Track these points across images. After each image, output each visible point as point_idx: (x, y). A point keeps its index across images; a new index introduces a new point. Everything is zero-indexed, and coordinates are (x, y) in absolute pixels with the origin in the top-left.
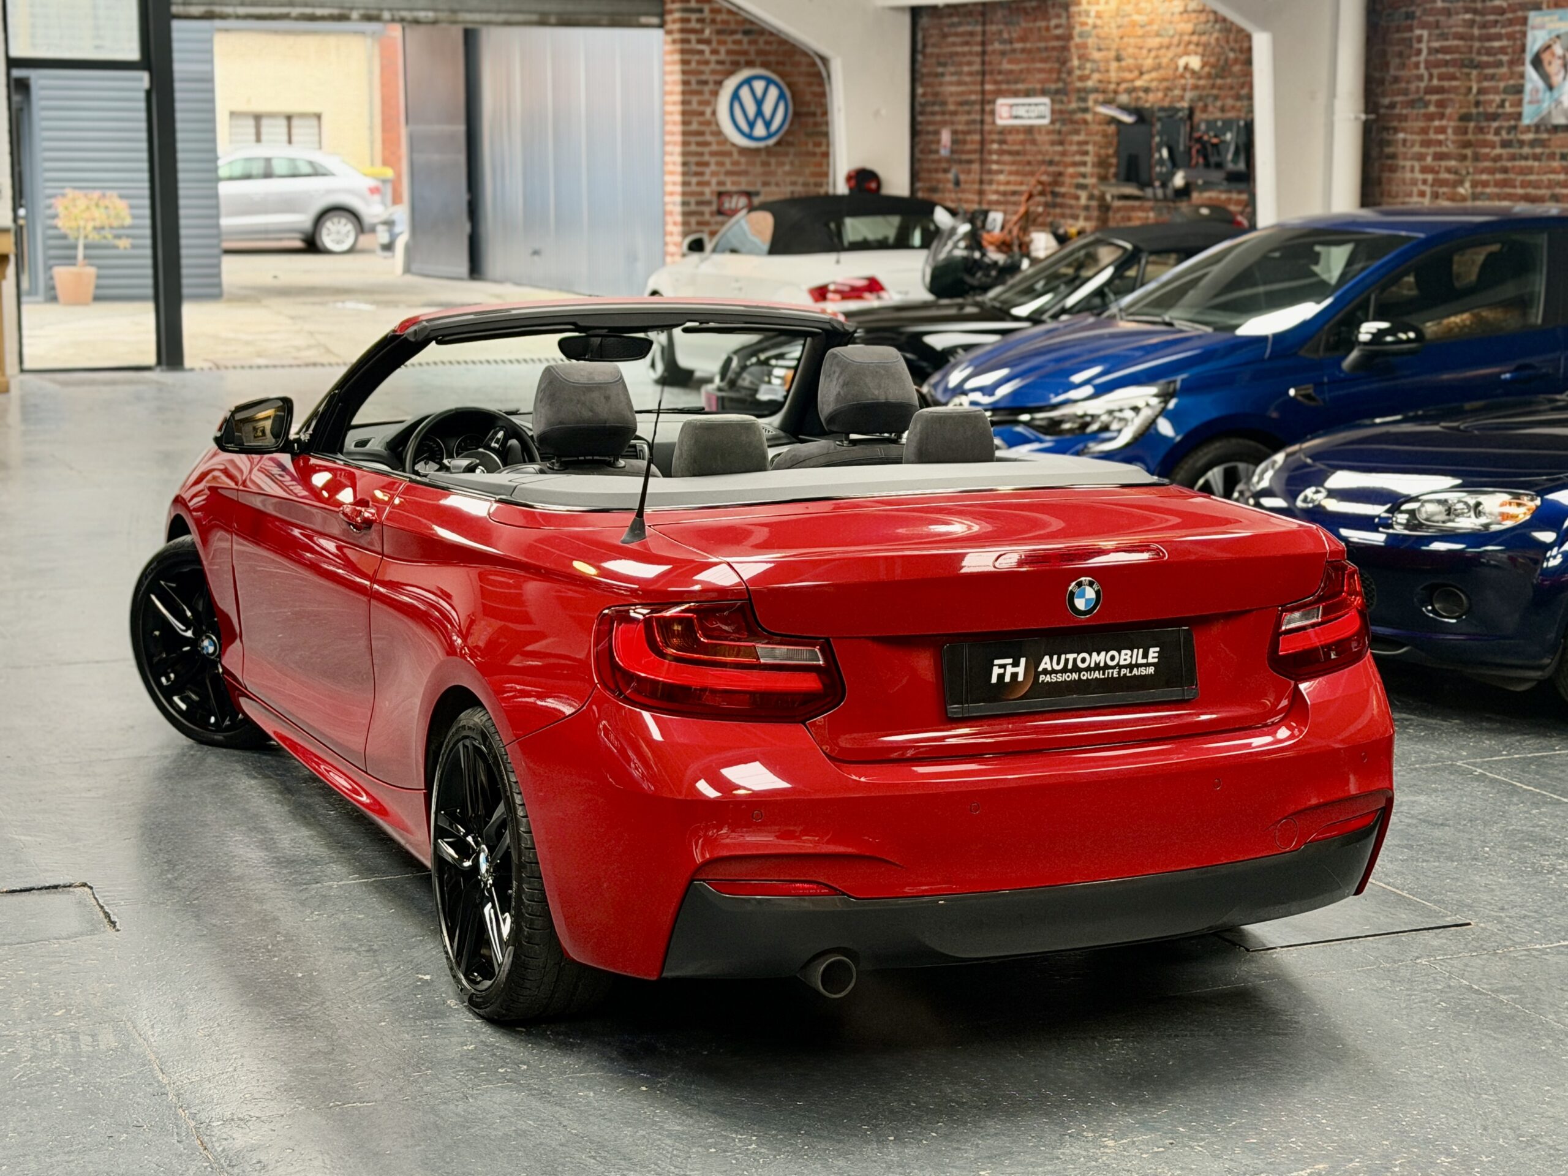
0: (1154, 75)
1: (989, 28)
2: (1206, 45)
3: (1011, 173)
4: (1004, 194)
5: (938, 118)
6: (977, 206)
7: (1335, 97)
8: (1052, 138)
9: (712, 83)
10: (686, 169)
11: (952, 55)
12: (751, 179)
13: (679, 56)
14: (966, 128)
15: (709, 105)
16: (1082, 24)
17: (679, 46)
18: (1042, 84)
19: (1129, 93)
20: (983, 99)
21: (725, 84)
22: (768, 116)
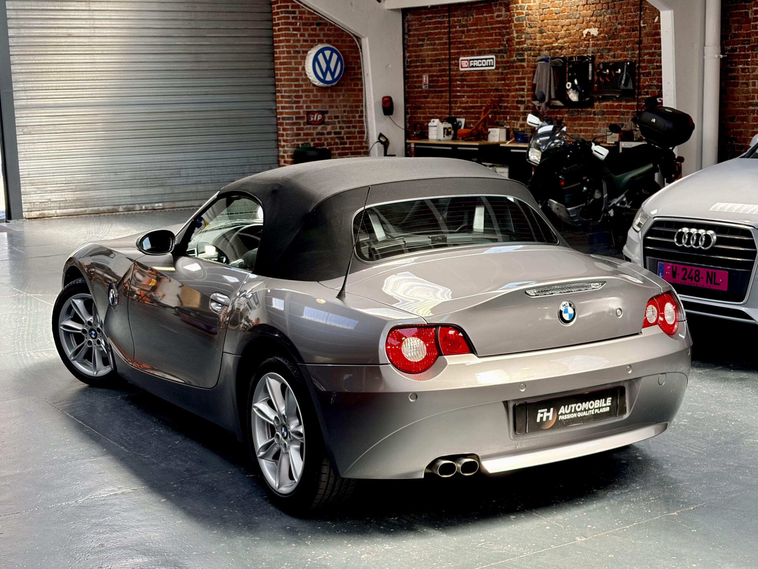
0: (566, 39)
1: (451, 19)
2: (600, 22)
3: (469, 97)
4: (464, 108)
5: (420, 69)
6: (448, 116)
7: (705, 45)
8: (497, 77)
9: (301, 52)
10: (290, 100)
11: (427, 35)
12: (323, 104)
13: (284, 38)
14: (439, 73)
15: (301, 64)
16: (518, 14)
17: (284, 32)
18: (489, 47)
19: (549, 50)
20: (450, 58)
21: (309, 52)
22: (333, 70)
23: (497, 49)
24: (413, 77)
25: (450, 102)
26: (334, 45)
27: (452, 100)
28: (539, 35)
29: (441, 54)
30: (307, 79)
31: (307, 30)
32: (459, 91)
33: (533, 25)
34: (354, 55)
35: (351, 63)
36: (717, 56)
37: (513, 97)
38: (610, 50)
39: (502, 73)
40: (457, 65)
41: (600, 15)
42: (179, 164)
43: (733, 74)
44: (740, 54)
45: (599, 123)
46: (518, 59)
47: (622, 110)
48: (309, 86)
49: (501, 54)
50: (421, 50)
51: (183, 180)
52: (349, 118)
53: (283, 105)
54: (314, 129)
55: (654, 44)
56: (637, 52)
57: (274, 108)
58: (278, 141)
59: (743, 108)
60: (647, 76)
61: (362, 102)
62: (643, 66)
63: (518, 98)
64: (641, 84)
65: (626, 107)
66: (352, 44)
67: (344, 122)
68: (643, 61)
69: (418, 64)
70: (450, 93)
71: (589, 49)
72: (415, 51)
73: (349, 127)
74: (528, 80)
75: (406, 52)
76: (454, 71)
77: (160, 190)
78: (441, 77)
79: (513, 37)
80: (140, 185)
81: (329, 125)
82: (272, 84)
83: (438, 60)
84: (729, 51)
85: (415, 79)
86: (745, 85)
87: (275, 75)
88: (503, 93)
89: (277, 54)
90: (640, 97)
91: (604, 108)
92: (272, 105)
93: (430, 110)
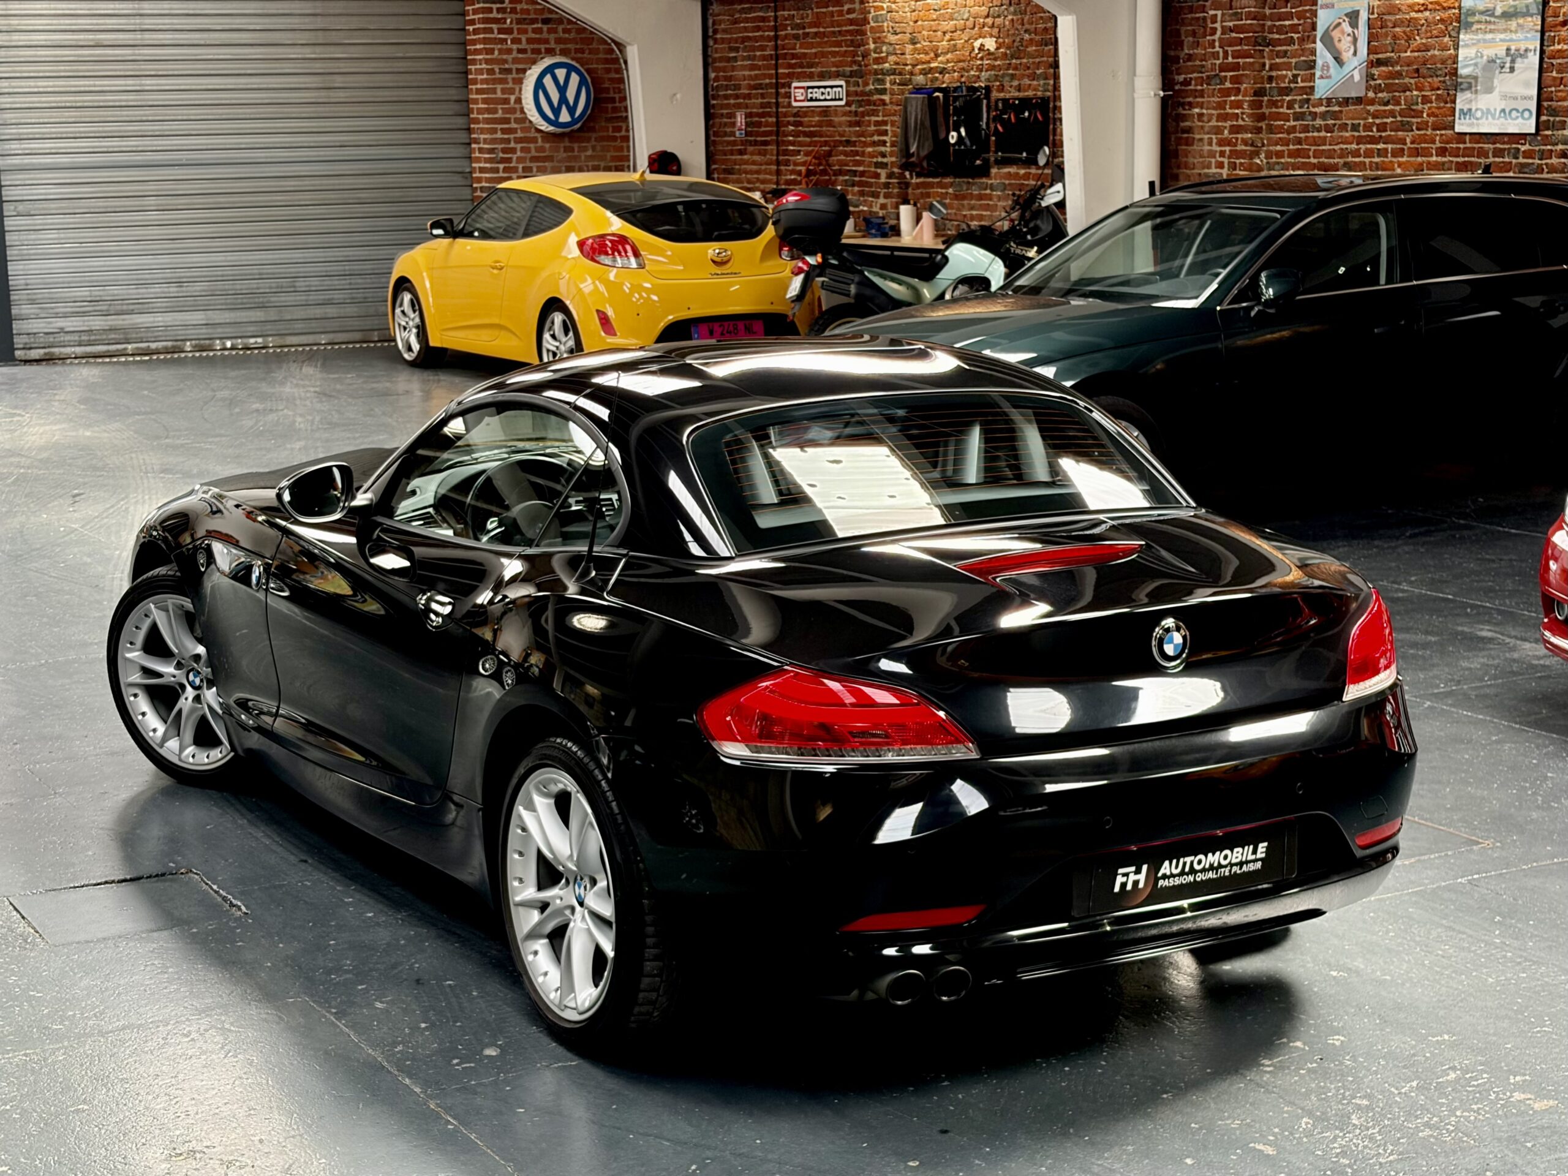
1: (779, 14)
2: (999, 27)
3: (807, 154)
5: (732, 101)
6: (774, 186)
7: (1135, 75)
8: (849, 119)
9: (514, 71)
10: (494, 155)
11: (744, 40)
12: (556, 164)
13: (482, 46)
14: (761, 110)
15: (513, 94)
16: (877, 8)
17: (482, 36)
18: (837, 67)
19: (925, 74)
20: (777, 83)
21: (528, 72)
22: (571, 102)
23: (848, 69)
24: (722, 115)
26: (573, 59)
27: (781, 158)
28: (909, 48)
29: (765, 76)
30: (525, 119)
31: (525, 32)
32: (792, 143)
33: (898, 30)
34: (613, 76)
35: (607, 90)
36: (1152, 93)
37: (872, 156)
38: (1013, 77)
39: (856, 113)
40: (788, 95)
41: (999, 16)
43: (1187, 124)
44: (1196, 90)
45: (1000, 204)
46: (877, 89)
48: (529, 131)
49: (854, 79)
50: (733, 66)
51: (300, 298)
53: (482, 165)
56: (1052, 82)
57: (468, 170)
61: (629, 160)
63: (877, 156)
64: (1058, 137)
66: (608, 57)
69: (730, 92)
70: (778, 146)
71: (983, 74)
72: (724, 70)
74: (892, 125)
75: (710, 70)
76: (783, 107)
77: (259, 315)
78: (763, 117)
79: (869, 49)
80: (222, 304)
82: (465, 127)
83: (760, 86)
84: (1182, 84)
85: (725, 120)
86: (1201, 144)
87: (471, 111)
88: (857, 148)
89: (471, 74)
90: (1056, 160)
91: (1003, 179)
92: (462, 165)
93: (749, 176)
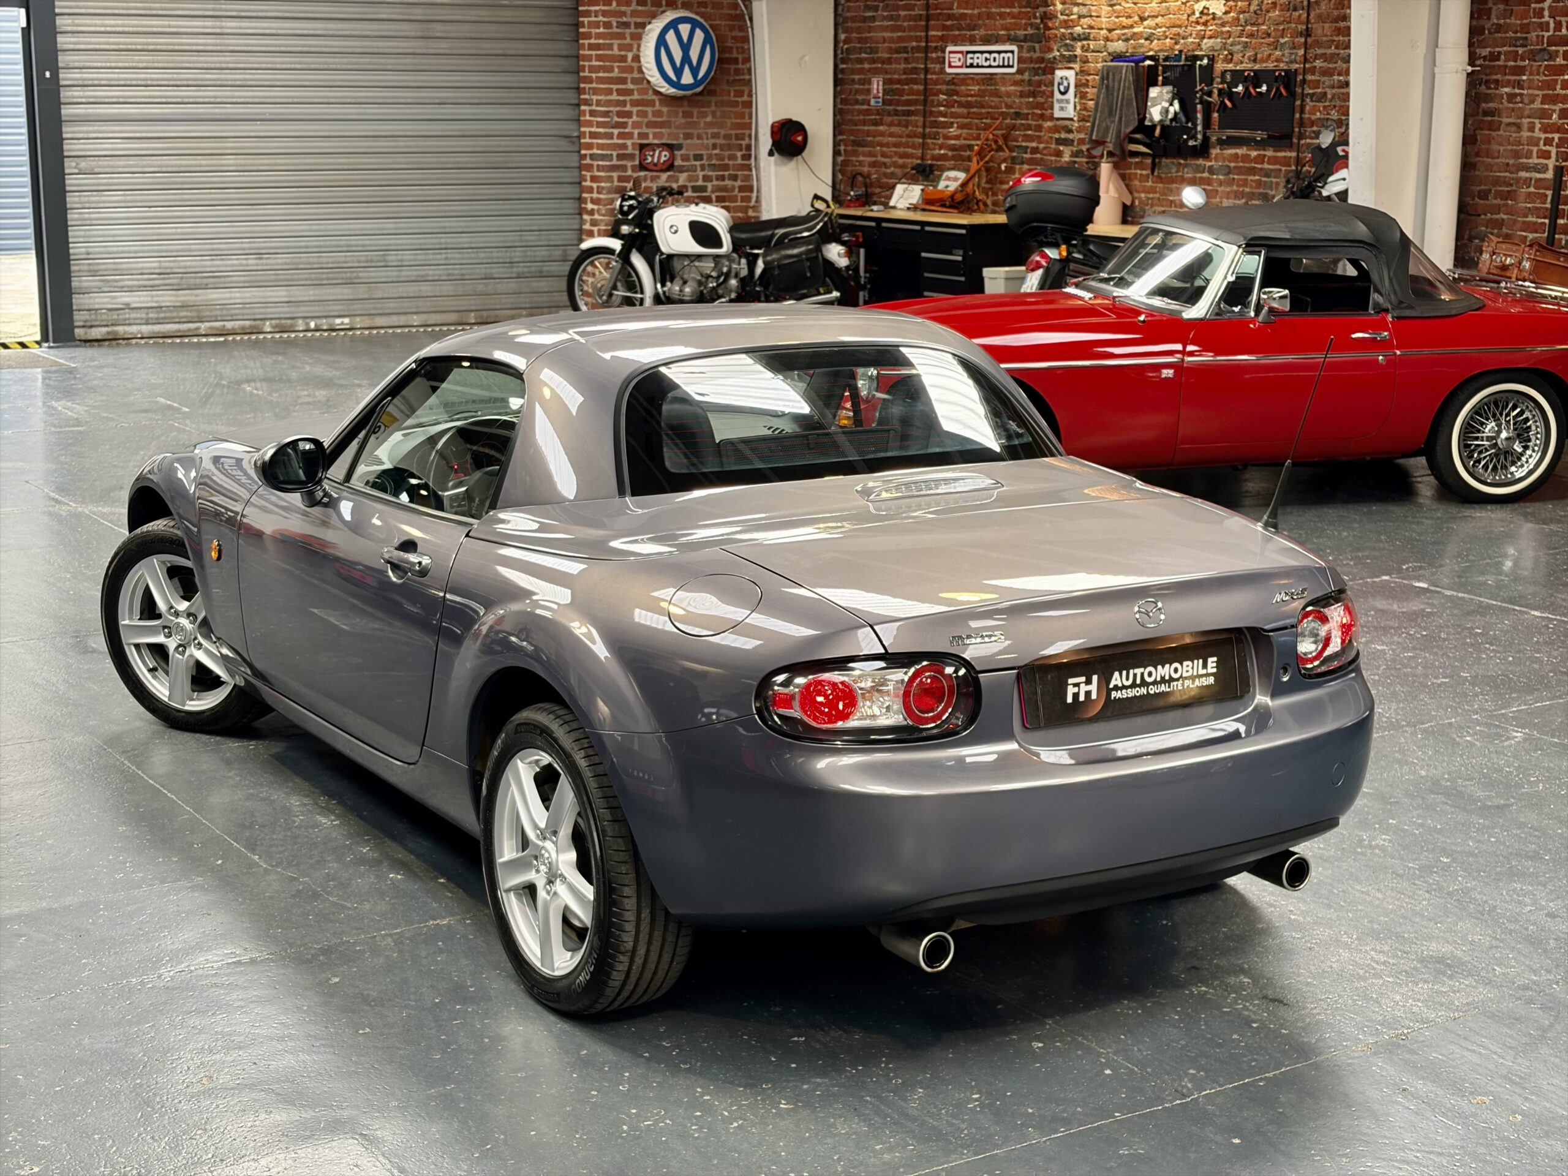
0: (1159, 20)
3: (960, 127)
4: (953, 148)
5: (866, 66)
6: (919, 161)
7: (1437, 46)
9: (632, 26)
10: (608, 119)
12: (674, 130)
14: (904, 77)
15: (631, 50)
18: (1007, 29)
19: (1127, 40)
20: (927, 47)
21: (648, 27)
22: (695, 62)
23: (1021, 33)
24: (853, 81)
25: (924, 136)
26: (697, 13)
27: (927, 130)
28: (1106, 9)
29: (910, 39)
30: (642, 80)
32: (944, 115)
34: (736, 33)
35: (732, 50)
36: (1460, 68)
37: (1050, 131)
38: (1246, 46)
39: (1030, 82)
40: (942, 61)
42: (384, 241)
43: (1491, 105)
44: (1506, 66)
45: (1220, 189)
46: (1062, 56)
47: (1266, 166)
48: (647, 94)
49: (1029, 44)
50: (870, 28)
51: (392, 274)
52: (723, 160)
53: (593, 130)
54: (653, 179)
55: (1336, 38)
56: (1301, 52)
57: (576, 134)
58: (580, 200)
59: (1507, 174)
60: (1319, 101)
61: (751, 129)
62: (1310, 81)
63: (1059, 132)
64: (1307, 116)
65: (1273, 160)
66: (733, 12)
67: (713, 167)
68: (1313, 70)
69: (864, 55)
70: (924, 117)
71: (1205, 41)
72: (859, 30)
73: (722, 178)
75: (840, 31)
76: (934, 73)
77: (345, 292)
78: (907, 84)
79: (1054, 11)
80: (306, 280)
81: (682, 172)
82: (573, 85)
83: (905, 50)
84: (1485, 58)
85: (857, 86)
86: (1514, 129)
87: (579, 69)
88: (1030, 122)
89: (584, 27)
90: (1302, 142)
91: (1230, 161)
92: (570, 128)
93: (884, 149)
